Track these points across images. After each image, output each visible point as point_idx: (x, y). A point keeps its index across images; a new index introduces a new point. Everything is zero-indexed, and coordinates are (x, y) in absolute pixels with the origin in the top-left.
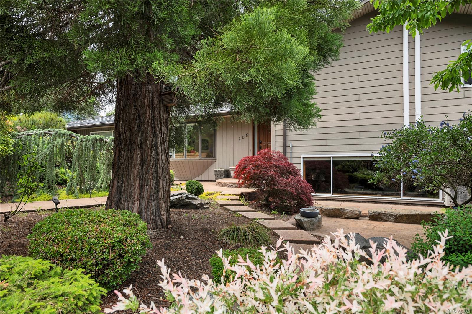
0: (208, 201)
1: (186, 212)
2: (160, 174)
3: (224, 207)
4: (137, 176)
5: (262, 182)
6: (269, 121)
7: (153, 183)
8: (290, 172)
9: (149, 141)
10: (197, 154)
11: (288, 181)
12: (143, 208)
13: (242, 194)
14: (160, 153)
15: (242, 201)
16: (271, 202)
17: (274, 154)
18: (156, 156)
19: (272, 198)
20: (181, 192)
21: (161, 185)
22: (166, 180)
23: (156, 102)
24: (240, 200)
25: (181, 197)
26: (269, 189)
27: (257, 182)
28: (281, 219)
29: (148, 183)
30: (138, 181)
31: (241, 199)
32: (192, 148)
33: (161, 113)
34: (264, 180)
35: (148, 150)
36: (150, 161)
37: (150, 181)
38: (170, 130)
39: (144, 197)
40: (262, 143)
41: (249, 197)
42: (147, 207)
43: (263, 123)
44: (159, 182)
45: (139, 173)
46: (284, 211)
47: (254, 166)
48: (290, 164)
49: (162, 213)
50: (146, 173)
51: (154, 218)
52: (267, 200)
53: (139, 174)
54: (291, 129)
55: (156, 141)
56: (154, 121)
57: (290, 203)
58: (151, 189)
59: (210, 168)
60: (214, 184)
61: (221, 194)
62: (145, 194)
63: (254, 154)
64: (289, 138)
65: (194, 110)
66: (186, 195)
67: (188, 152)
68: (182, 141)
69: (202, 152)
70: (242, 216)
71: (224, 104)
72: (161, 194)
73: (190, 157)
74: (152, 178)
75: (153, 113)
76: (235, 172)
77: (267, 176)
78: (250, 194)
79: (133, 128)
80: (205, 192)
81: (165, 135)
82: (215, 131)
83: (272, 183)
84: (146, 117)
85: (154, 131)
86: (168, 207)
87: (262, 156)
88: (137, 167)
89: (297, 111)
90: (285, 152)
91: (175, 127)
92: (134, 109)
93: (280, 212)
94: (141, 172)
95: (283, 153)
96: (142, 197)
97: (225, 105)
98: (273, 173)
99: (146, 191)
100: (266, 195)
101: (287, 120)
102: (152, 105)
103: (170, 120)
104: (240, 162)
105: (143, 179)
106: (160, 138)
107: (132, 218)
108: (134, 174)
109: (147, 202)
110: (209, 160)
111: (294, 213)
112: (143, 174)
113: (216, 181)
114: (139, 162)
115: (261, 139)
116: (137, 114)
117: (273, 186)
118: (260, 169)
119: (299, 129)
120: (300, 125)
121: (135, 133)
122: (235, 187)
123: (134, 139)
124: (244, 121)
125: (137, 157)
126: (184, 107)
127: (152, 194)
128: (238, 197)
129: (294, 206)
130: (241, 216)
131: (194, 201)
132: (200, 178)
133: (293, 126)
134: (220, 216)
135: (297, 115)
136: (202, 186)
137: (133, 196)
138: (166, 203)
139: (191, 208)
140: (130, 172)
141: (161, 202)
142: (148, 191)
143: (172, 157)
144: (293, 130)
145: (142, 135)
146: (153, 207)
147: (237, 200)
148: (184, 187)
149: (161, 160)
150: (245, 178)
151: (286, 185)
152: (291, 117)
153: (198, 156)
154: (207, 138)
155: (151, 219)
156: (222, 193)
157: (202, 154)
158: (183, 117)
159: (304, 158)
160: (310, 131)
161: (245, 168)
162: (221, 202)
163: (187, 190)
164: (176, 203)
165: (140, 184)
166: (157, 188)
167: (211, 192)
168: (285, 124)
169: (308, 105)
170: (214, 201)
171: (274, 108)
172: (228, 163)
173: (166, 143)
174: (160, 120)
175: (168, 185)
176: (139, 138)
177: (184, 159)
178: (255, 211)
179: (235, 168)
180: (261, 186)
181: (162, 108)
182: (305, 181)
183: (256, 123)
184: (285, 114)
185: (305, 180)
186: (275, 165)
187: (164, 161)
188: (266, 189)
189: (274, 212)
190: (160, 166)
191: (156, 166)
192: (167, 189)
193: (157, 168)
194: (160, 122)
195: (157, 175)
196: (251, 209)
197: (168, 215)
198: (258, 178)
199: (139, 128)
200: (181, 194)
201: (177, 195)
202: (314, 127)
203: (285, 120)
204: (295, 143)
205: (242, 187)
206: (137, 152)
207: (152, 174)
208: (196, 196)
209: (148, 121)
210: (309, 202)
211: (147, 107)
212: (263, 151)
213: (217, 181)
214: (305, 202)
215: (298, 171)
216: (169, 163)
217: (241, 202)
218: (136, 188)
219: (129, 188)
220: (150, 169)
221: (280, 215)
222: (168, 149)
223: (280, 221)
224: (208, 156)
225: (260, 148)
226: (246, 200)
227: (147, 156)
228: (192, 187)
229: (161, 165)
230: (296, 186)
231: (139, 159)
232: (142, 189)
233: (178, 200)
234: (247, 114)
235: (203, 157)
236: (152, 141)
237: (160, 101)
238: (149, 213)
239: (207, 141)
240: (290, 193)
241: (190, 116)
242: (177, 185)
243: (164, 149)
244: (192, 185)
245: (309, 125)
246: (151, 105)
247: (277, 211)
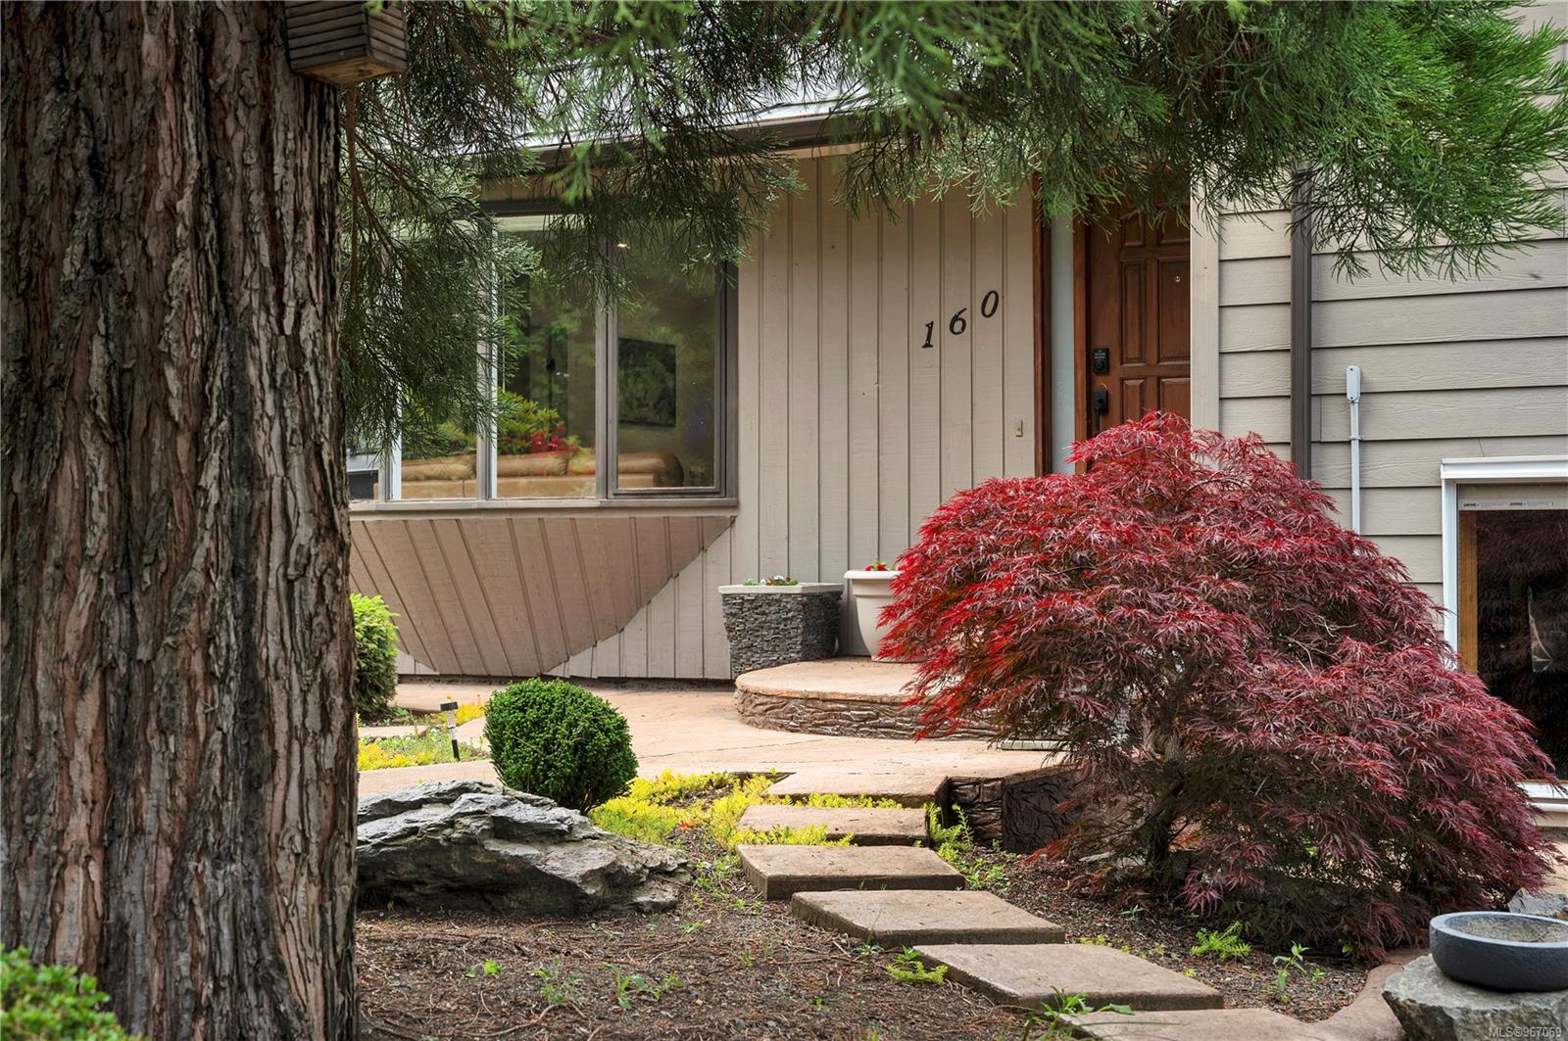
0: (669, 855)
1: (486, 949)
2: (273, 640)
3: (801, 905)
4: (84, 653)
5: (1118, 688)
6: (1171, 191)
7: (211, 717)
8: (1345, 613)
9: (183, 372)
10: (584, 461)
11: (1331, 684)
12: (137, 917)
13: (950, 796)
14: (273, 466)
15: (947, 851)
16: (1191, 860)
17: (1211, 464)
18: (238, 495)
19: (1194, 827)
20: (449, 774)
21: (281, 725)
22: (325, 685)
23: (232, 49)
24: (931, 843)
25: (451, 823)
26: (1172, 750)
27: (1075, 691)
28: (1274, 1001)
29: (171, 714)
30: (92, 700)
31: (940, 832)
32: (544, 413)
33: (278, 138)
34: (1135, 672)
35: (170, 444)
36: (192, 537)
37: (193, 696)
38: (355, 274)
39: (139, 830)
40: (1118, 369)
41: (1007, 816)
42: (169, 910)
43: (1114, 208)
44: (267, 702)
45: (97, 629)
46: (1297, 934)
47: (1045, 564)
48: (1346, 544)
49: (291, 956)
50: (160, 630)
51: (225, 997)
52: (1157, 838)
53: (104, 635)
54: (1347, 255)
55: (237, 370)
56: (216, 204)
57: (1351, 866)
58: (202, 760)
59: (690, 574)
60: (721, 711)
61: (775, 789)
62: (148, 804)
63: (1046, 463)
64: (1337, 325)
65: (546, 107)
66: (487, 801)
67: (511, 443)
68: (462, 365)
69: (625, 448)
70: (952, 974)
71: (792, 57)
72: (284, 799)
73: (527, 491)
74: (209, 676)
75: (211, 136)
76: (890, 613)
77: (1151, 640)
78: (1014, 791)
79: (52, 262)
80: (647, 775)
81: (310, 314)
82: (728, 270)
83: (1196, 697)
84: (152, 173)
85: (220, 284)
86: (341, 911)
87: (1111, 477)
88: (86, 586)
89: (1403, 104)
90: (1304, 439)
91: (400, 252)
92: (54, 105)
93: (1267, 944)
94: (117, 622)
95: (1284, 455)
96: (124, 827)
97: (804, 62)
98: (1205, 616)
99: (159, 776)
100: (1148, 802)
101: (1320, 180)
102: (206, 73)
103: (358, 189)
104: (933, 530)
105: (137, 677)
106: (273, 345)
107: (32, 1013)
108: (60, 642)
109: (164, 871)
110: (682, 510)
111: (1378, 951)
112: (134, 642)
113: (742, 681)
114: (97, 542)
115: (1106, 337)
116: (82, 152)
117: (1205, 729)
118: (1094, 583)
119: (1417, 248)
120: (1422, 219)
121: (68, 303)
122: (892, 732)
123: (57, 356)
124: (960, 194)
125: (85, 504)
126: (470, 85)
127: (206, 803)
128: (913, 820)
129: (1383, 892)
130: (936, 975)
131: (556, 851)
132: (604, 659)
133: (1372, 231)
134: (768, 971)
135: (1398, 138)
136: (622, 725)
137: (50, 822)
138: (325, 878)
139: (532, 914)
140: (27, 623)
141: (284, 865)
142: (173, 779)
143: (379, 486)
144: (1370, 262)
145: (125, 324)
146: (212, 910)
147: (907, 841)
148: (473, 732)
149: (277, 519)
150: (977, 663)
151: (1315, 714)
152: (1349, 156)
153: (591, 482)
154: (661, 333)
155: (197, 1011)
156: (787, 787)
157: (625, 463)
158: (459, 164)
159: (1462, 487)
160: (1506, 267)
161: (971, 578)
162: (772, 862)
163: (498, 763)
164: (406, 869)
165: (113, 721)
166: (251, 749)
167: (695, 772)
168: (1302, 209)
169: (1490, 54)
170: (721, 853)
171: (1210, 79)
172: (834, 536)
173: (321, 383)
174: (270, 193)
175: (337, 724)
176: (97, 346)
177: (476, 502)
178: (1058, 938)
179: (890, 574)
180: (1104, 729)
181: (285, 101)
182: (1473, 682)
183: (1064, 210)
184: (1299, 127)
185: (1472, 673)
186: (1217, 553)
187: (304, 533)
188: (1148, 746)
189: (1215, 942)
190: (270, 572)
191: (235, 571)
192: (328, 763)
193: (250, 589)
194: (271, 209)
195: (249, 650)
196: (1021, 919)
197: (341, 971)
198: (1083, 658)
199: (102, 265)
200: (445, 798)
201: (417, 805)
202: (1547, 234)
203: (1300, 178)
204: (1387, 370)
205: (948, 734)
206: (81, 461)
207: (209, 638)
208: (575, 816)
209: (170, 208)
210: (1510, 862)
211: (159, 94)
212: (1122, 435)
213: (747, 680)
214: (1475, 853)
215: (1414, 599)
216: (343, 549)
217: (940, 861)
218: (81, 755)
219: (22, 759)
220: (188, 598)
221: (1266, 967)
222: (340, 428)
223: (1265, 1016)
224: (673, 475)
225: (1096, 412)
226: (981, 838)
227: (166, 493)
228: (541, 737)
229: (275, 562)
230: (1395, 726)
231: (102, 519)
232: (129, 762)
233: (424, 846)
234: (983, 137)
235: (628, 484)
236: (205, 369)
237: (265, 41)
238: (184, 958)
239: (666, 356)
240: (1344, 781)
241: (515, 156)
242: (419, 714)
243: (304, 429)
244: (538, 724)
245: (1506, 218)
246: (189, 72)
247: (1244, 937)
